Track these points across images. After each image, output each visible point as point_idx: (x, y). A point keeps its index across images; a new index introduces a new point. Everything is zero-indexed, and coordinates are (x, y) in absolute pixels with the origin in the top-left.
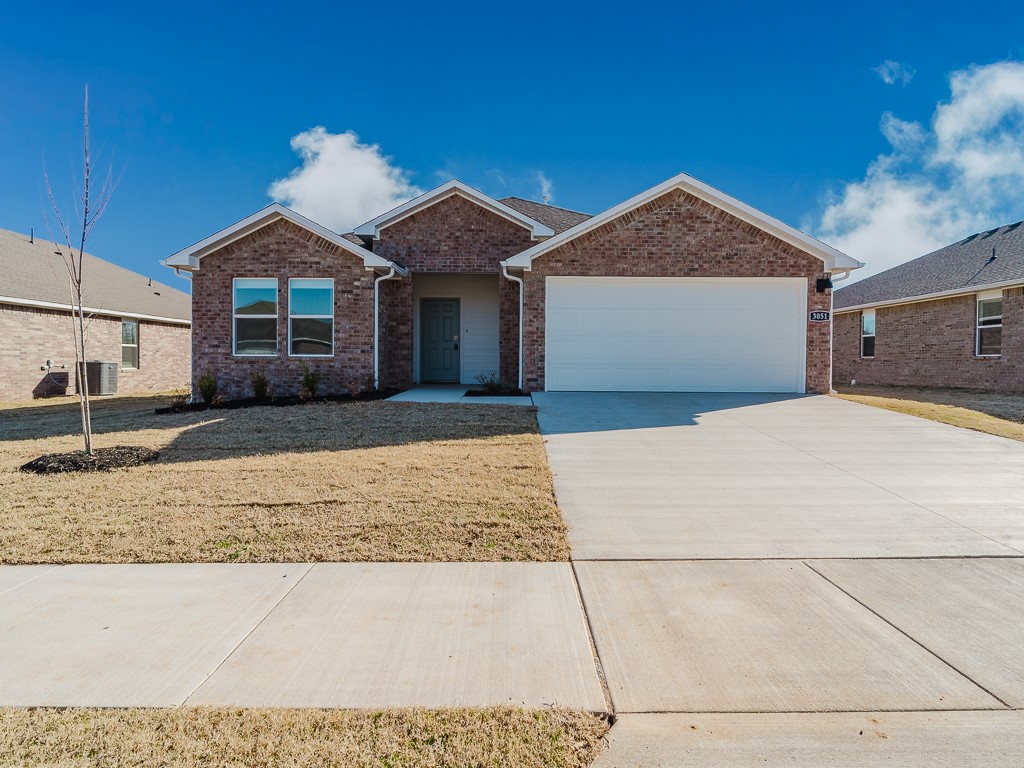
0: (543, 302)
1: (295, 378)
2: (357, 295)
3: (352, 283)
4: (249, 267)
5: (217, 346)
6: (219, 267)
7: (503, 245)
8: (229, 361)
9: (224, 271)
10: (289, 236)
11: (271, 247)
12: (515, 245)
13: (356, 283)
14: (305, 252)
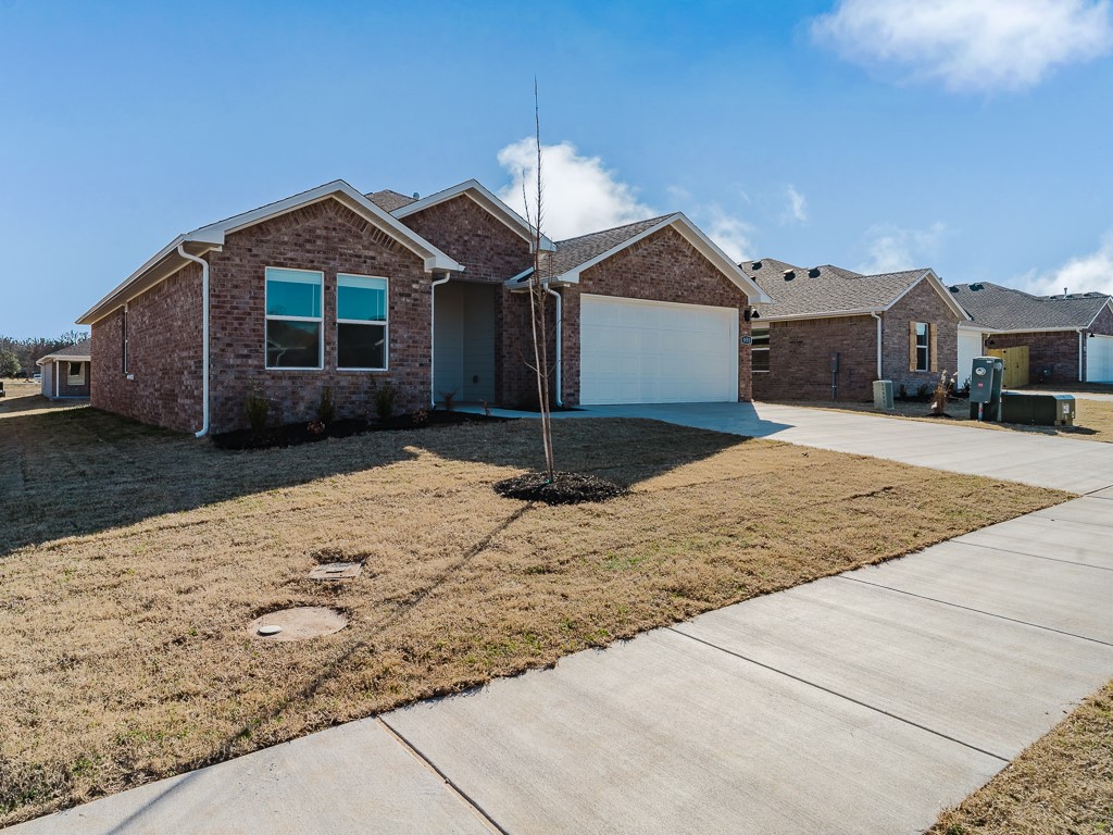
0: (578, 317)
1: (347, 397)
2: (416, 300)
3: (410, 286)
4: (290, 255)
5: (247, 356)
6: (250, 250)
7: (506, 255)
8: (262, 376)
9: (256, 256)
10: (340, 221)
11: (318, 232)
12: (517, 256)
13: (414, 286)
14: (359, 243)
